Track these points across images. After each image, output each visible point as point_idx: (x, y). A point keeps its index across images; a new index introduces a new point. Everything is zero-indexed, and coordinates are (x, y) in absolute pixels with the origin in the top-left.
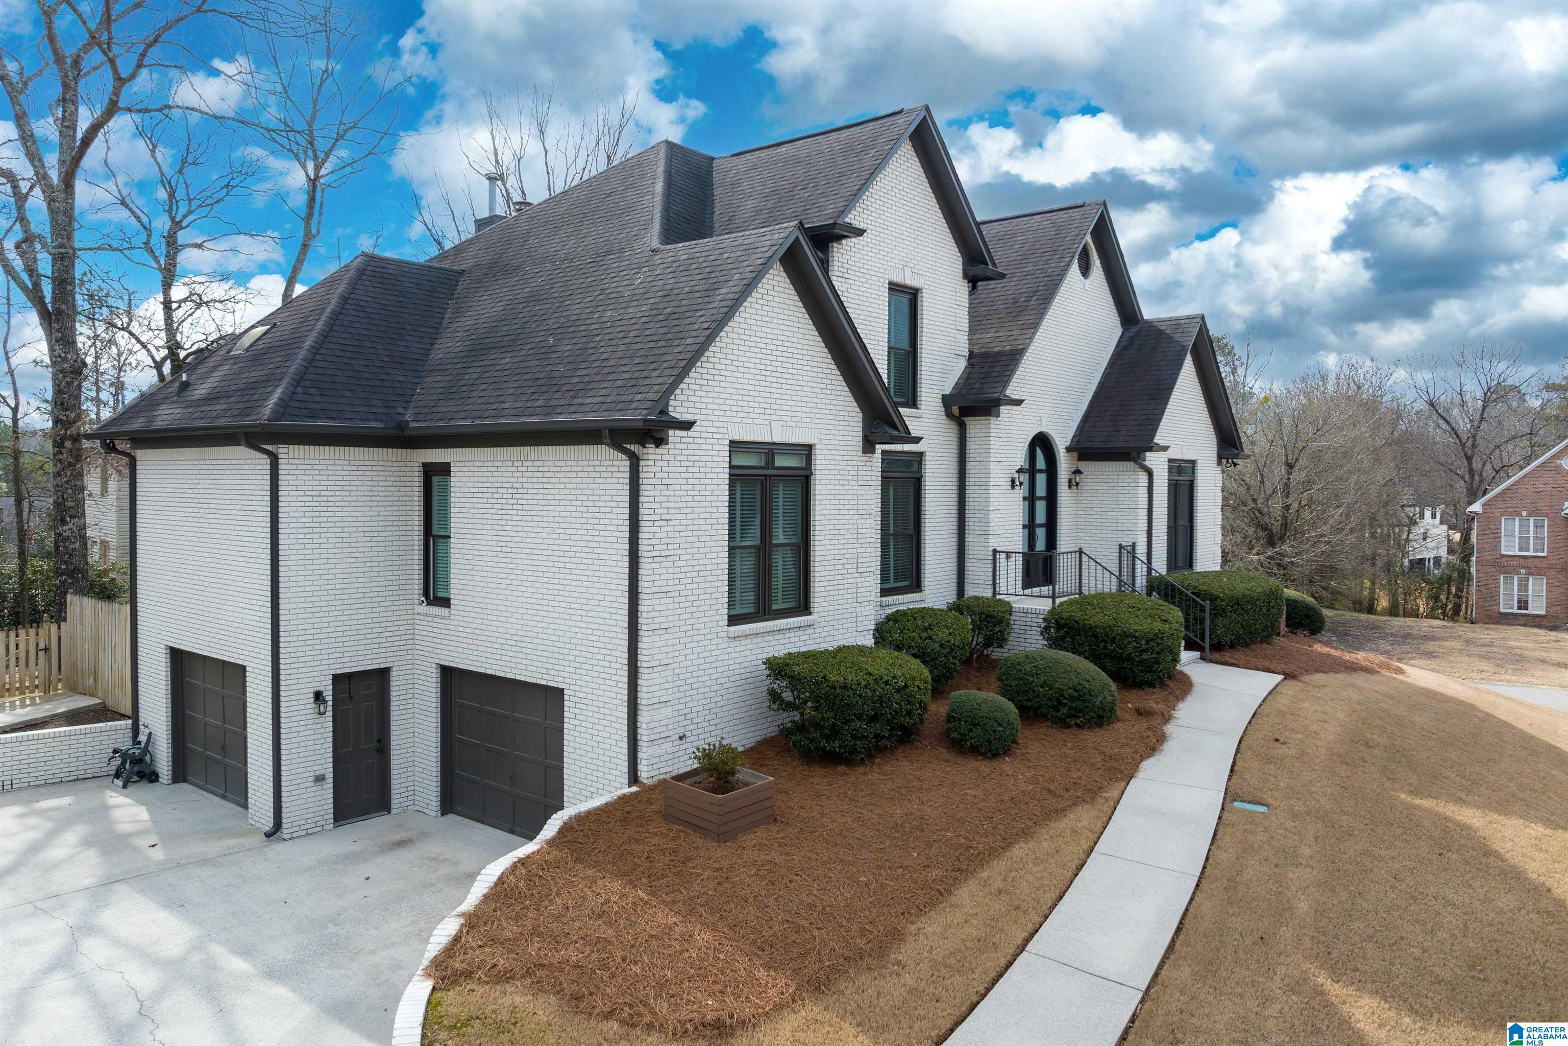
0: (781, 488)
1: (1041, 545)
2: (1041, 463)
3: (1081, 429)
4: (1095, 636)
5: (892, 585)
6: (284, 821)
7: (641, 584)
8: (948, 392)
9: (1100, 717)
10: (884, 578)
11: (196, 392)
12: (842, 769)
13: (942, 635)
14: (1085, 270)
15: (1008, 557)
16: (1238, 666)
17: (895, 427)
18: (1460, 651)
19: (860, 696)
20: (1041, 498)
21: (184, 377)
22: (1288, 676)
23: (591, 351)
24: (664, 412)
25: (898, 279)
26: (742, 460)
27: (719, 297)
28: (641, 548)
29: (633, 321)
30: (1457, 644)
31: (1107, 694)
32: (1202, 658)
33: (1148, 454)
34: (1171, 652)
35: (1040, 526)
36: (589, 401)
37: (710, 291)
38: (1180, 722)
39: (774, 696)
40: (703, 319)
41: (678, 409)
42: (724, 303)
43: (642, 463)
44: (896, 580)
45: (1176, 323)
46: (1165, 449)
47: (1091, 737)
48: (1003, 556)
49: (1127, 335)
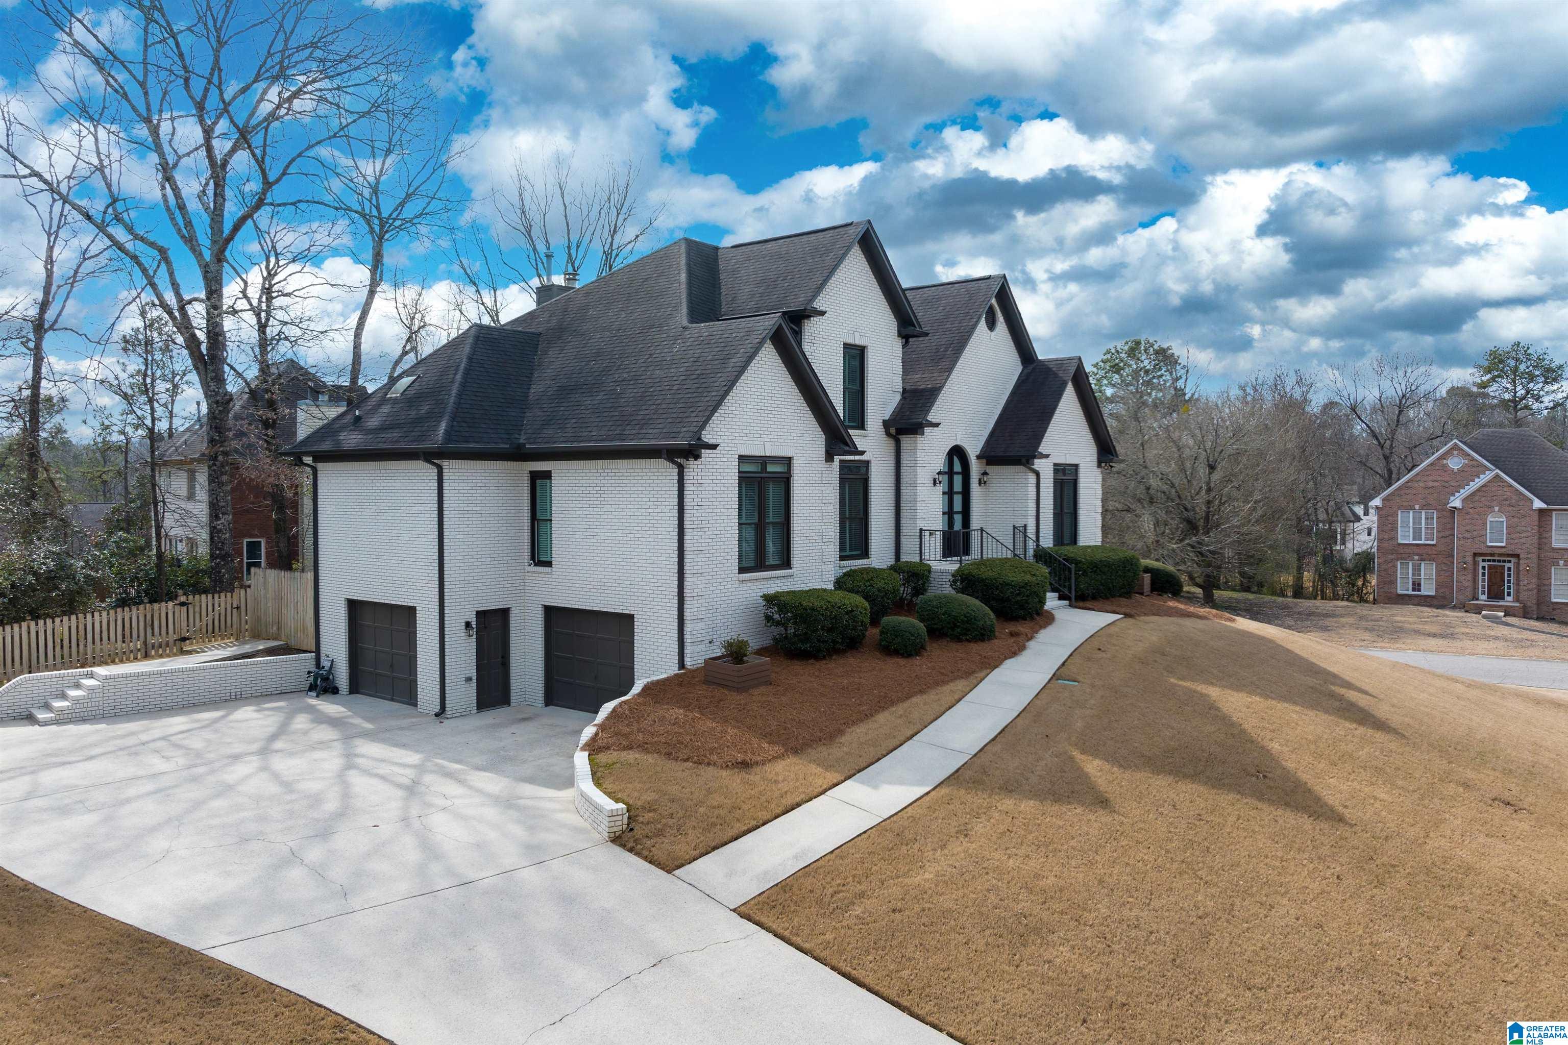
0: (771, 486)
1: (958, 526)
2: (957, 467)
3: (988, 442)
4: (986, 585)
5: (848, 553)
6: (447, 706)
7: (685, 545)
8: (887, 418)
9: (983, 635)
10: (842, 549)
11: (369, 424)
12: (812, 661)
13: (880, 584)
14: (991, 325)
15: (931, 534)
16: (1094, 610)
17: (847, 445)
18: (1351, 625)
19: (822, 615)
20: (958, 493)
21: (357, 413)
22: (1127, 615)
23: (648, 398)
24: (699, 439)
25: (850, 341)
26: (748, 468)
27: (732, 365)
28: (685, 523)
29: (675, 378)
30: (1351, 620)
31: (987, 619)
32: (1070, 605)
33: (1036, 460)
34: (1037, 595)
35: (957, 513)
36: (651, 431)
37: (725, 360)
38: (1039, 640)
39: (768, 618)
40: (721, 379)
41: (708, 436)
42: (734, 369)
43: (685, 470)
44: (851, 550)
45: (1061, 362)
46: (1047, 456)
47: (975, 647)
48: (927, 533)
49: (1026, 371)
